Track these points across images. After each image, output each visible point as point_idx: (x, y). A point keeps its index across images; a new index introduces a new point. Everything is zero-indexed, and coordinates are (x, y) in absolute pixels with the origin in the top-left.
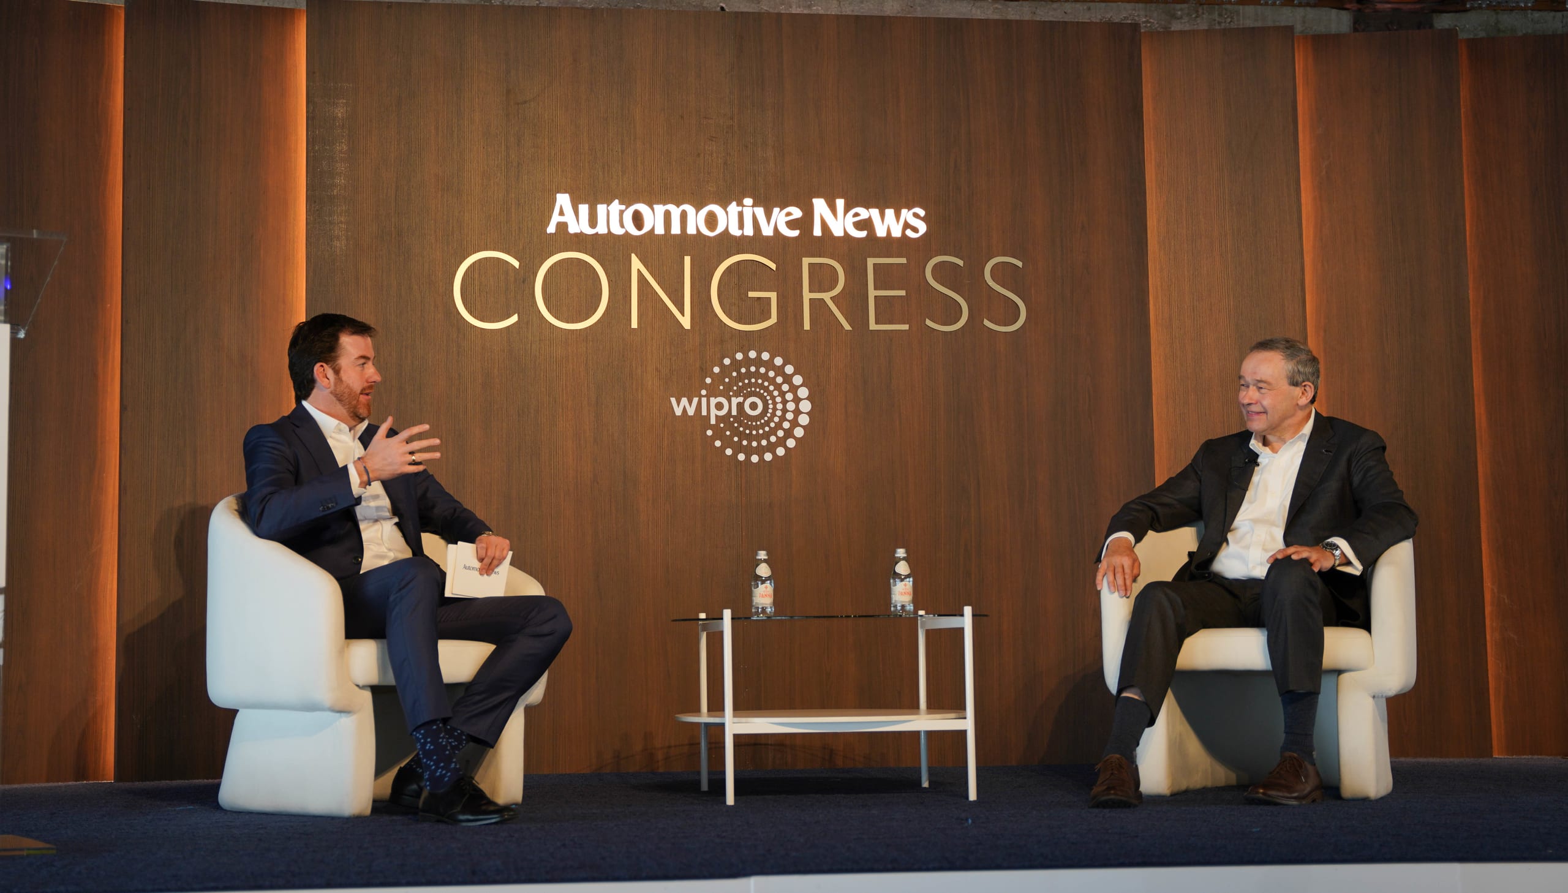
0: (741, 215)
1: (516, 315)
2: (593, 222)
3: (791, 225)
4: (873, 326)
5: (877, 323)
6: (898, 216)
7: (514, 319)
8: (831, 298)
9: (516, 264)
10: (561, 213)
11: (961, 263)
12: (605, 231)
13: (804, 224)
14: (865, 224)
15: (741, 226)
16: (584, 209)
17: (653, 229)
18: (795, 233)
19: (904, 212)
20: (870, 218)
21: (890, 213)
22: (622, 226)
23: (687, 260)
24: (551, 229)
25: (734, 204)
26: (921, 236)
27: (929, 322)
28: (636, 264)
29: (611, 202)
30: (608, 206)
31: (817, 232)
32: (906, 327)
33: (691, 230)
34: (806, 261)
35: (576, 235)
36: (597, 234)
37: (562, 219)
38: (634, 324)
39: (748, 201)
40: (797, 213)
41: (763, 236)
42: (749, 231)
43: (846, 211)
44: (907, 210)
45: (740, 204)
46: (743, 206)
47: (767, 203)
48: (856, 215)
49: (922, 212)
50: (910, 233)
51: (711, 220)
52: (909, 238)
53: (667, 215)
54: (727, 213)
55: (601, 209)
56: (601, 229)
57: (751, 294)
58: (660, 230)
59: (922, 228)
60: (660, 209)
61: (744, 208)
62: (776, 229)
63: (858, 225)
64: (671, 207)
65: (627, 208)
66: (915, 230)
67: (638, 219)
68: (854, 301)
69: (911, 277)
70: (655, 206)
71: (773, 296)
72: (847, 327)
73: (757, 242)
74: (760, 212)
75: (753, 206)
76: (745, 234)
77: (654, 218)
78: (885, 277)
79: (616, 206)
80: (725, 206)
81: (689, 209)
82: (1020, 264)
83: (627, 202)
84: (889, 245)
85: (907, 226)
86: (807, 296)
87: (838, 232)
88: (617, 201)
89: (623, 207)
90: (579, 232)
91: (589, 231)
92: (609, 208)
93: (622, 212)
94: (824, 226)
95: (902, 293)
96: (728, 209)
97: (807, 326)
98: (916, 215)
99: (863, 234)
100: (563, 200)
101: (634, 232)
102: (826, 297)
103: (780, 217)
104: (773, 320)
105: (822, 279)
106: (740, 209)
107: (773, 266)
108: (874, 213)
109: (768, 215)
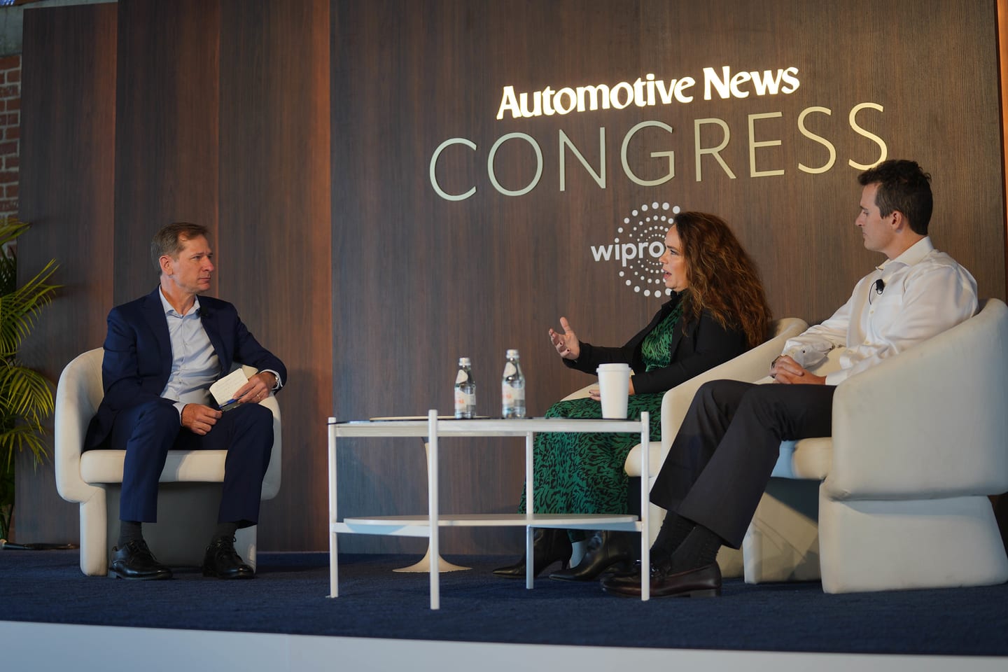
0: (645, 88)
1: (475, 188)
2: (531, 107)
3: (686, 93)
4: (754, 174)
5: (757, 170)
6: (775, 76)
7: (473, 191)
8: (719, 152)
9: (474, 146)
10: (508, 102)
11: (828, 112)
12: (540, 114)
13: (697, 91)
14: (748, 86)
15: (645, 98)
16: (524, 97)
17: (576, 108)
18: (690, 99)
19: (780, 71)
20: (751, 79)
21: (768, 74)
22: (552, 107)
23: (602, 130)
24: (500, 116)
25: (639, 79)
26: (795, 91)
27: (801, 167)
28: (563, 138)
29: (545, 88)
30: (542, 92)
31: (708, 96)
32: (781, 172)
33: (606, 106)
34: (698, 122)
35: (518, 119)
36: (534, 116)
37: (508, 107)
38: (562, 188)
39: (650, 76)
40: (691, 82)
41: (663, 105)
42: (652, 101)
43: (732, 76)
44: (782, 70)
45: (644, 79)
46: (647, 81)
47: (666, 76)
48: (740, 78)
49: (795, 70)
50: (786, 90)
51: (623, 95)
52: (785, 94)
53: (587, 94)
54: (633, 88)
55: (537, 95)
56: (537, 112)
57: (654, 155)
58: (581, 108)
59: (796, 83)
60: (581, 90)
61: (648, 82)
62: (674, 98)
63: (742, 88)
64: (590, 88)
65: (556, 93)
66: (790, 86)
67: (565, 101)
68: (737, 154)
69: (784, 128)
70: (578, 89)
71: (671, 154)
72: (732, 176)
73: (658, 111)
74: (661, 84)
75: (655, 80)
76: (649, 104)
77: (578, 98)
78: (763, 131)
79: (548, 92)
80: (632, 83)
81: (604, 87)
82: (880, 108)
83: (556, 88)
84: (768, 102)
85: (783, 84)
86: (699, 152)
87: (724, 94)
88: (548, 88)
89: (553, 92)
90: (520, 116)
91: (528, 115)
92: (543, 94)
93: (552, 97)
94: (714, 91)
95: (778, 143)
96: (635, 85)
97: (699, 178)
98: (790, 74)
99: (745, 94)
100: (509, 91)
101: (562, 112)
102: (714, 151)
103: (677, 87)
104: (671, 175)
105: (711, 135)
106: (644, 83)
107: (670, 129)
108: (755, 75)
109: (667, 87)
